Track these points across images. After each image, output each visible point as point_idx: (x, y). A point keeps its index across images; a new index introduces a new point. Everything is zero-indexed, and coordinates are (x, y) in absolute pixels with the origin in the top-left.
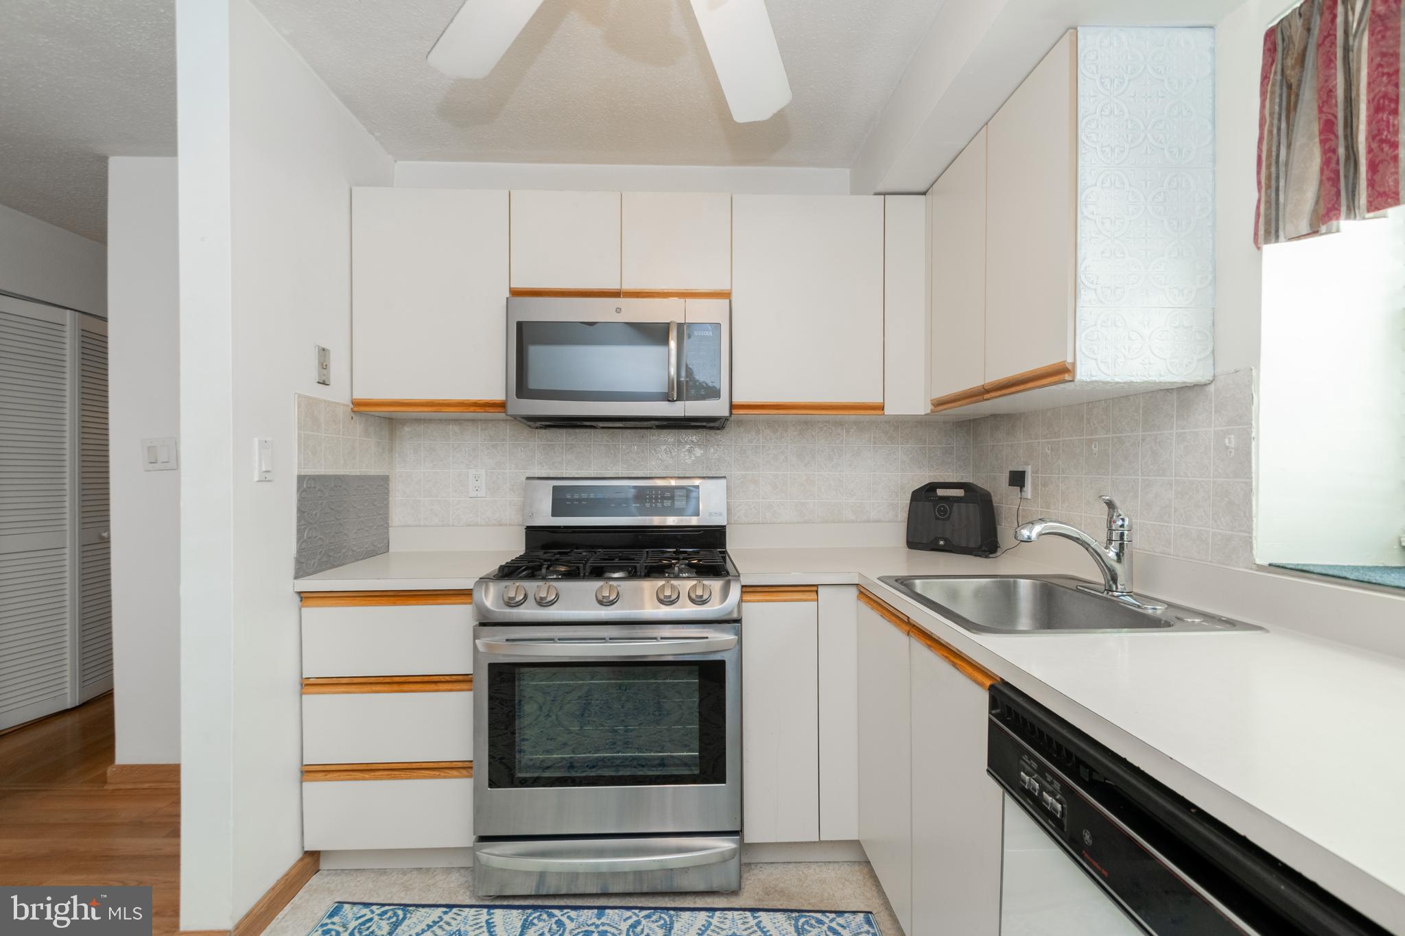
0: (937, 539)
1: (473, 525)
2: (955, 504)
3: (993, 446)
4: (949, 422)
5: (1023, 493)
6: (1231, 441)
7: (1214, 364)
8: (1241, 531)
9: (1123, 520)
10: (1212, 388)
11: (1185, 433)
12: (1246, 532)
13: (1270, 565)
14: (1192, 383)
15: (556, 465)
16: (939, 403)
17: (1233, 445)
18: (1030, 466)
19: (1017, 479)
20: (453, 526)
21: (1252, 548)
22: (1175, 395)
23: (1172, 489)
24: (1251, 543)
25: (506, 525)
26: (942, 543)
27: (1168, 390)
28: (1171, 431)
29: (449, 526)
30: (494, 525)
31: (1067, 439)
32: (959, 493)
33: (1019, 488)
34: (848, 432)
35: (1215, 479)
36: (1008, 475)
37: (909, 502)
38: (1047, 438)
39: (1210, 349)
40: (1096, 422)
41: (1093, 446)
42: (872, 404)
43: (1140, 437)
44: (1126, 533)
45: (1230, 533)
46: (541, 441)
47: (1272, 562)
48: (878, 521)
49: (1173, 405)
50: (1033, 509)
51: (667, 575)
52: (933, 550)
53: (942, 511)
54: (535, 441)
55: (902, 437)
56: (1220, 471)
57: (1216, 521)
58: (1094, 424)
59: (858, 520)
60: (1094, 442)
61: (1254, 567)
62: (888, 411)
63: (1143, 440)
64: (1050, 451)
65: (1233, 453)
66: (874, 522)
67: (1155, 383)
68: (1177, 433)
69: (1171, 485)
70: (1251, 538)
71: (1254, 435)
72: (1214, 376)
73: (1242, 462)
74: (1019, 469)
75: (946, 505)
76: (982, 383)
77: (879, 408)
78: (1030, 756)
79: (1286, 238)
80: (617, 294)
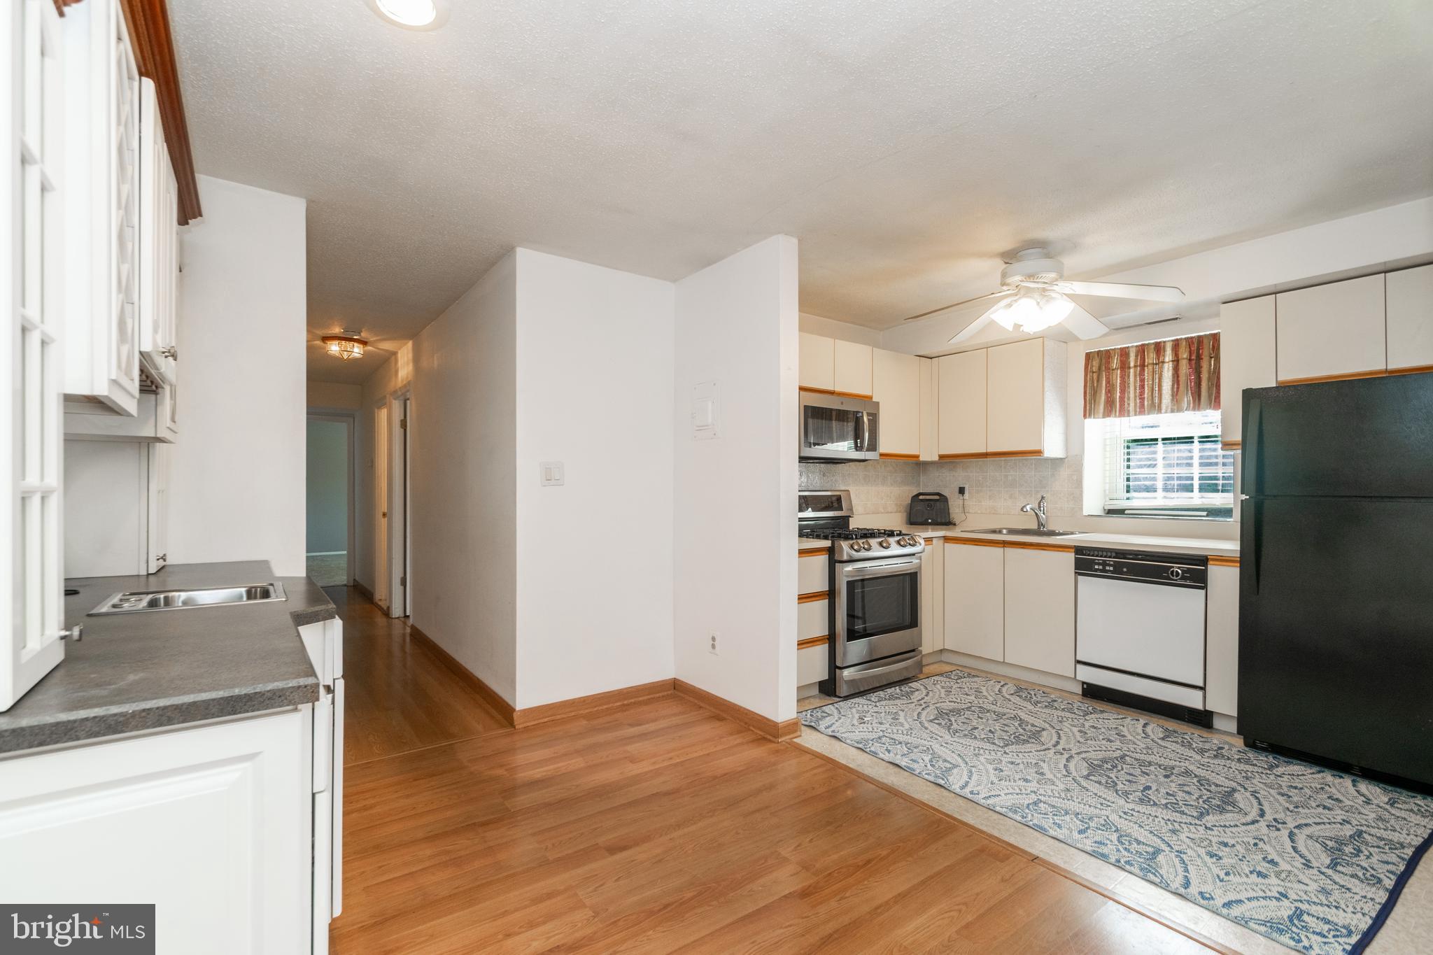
0: (927, 520)
3: (946, 475)
4: (926, 464)
5: (964, 496)
6: (1075, 478)
7: (1067, 453)
8: (1078, 505)
9: (1044, 503)
10: (1067, 460)
11: (1055, 474)
12: (1081, 505)
13: (1088, 515)
14: (1060, 458)
16: (941, 457)
18: (969, 485)
19: (962, 491)
21: (1082, 511)
22: (1050, 461)
23: (1051, 493)
24: (1083, 509)
26: (930, 521)
28: (1049, 473)
32: (936, 497)
33: (962, 494)
35: (1069, 490)
36: (958, 489)
37: (909, 502)
38: (982, 474)
39: (1069, 448)
42: (915, 455)
43: (1033, 475)
44: (1045, 507)
45: (1076, 507)
49: (1049, 465)
50: (970, 504)
52: (925, 524)
53: (930, 506)
55: (908, 471)
56: (1070, 487)
57: (1069, 503)
58: (1008, 469)
61: (1082, 517)
62: (921, 458)
64: (981, 479)
65: (1075, 481)
69: (1051, 491)
70: (1083, 507)
72: (1067, 456)
73: (1079, 484)
74: (962, 486)
75: (932, 503)
76: (985, 451)
77: (917, 457)
78: (1098, 560)
79: (1094, 418)
80: (832, 393)
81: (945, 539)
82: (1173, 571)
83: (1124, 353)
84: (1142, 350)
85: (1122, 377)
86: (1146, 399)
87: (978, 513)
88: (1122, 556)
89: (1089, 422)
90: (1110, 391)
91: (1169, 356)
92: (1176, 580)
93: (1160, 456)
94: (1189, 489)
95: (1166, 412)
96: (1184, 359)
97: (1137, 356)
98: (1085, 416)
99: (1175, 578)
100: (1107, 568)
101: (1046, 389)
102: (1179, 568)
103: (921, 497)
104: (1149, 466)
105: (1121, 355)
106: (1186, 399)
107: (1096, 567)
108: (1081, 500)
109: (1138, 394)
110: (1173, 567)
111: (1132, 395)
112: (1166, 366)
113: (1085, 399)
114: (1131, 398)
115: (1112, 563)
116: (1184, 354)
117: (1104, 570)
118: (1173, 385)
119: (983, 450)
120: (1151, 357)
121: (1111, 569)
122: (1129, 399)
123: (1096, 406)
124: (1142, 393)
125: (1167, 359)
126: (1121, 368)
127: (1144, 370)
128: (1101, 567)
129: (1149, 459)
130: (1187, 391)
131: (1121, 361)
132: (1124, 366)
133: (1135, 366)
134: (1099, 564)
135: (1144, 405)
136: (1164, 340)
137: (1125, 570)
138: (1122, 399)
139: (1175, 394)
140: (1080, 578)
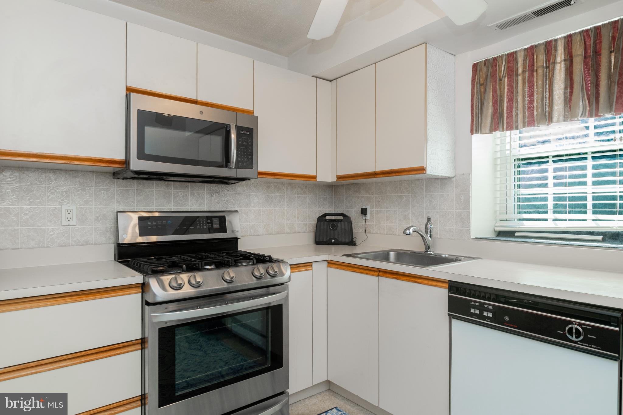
0: (331, 239)
1: (65, 246)
2: (339, 223)
3: (347, 197)
4: (326, 185)
5: (366, 217)
6: (463, 197)
7: (455, 171)
8: (466, 228)
9: (431, 225)
10: (454, 179)
11: (443, 194)
12: (468, 228)
13: (476, 238)
14: (447, 177)
15: (130, 203)
16: (339, 178)
17: (463, 199)
18: (369, 206)
19: (364, 212)
20: (48, 247)
21: (470, 233)
22: (439, 181)
23: (438, 214)
24: (470, 231)
25: (92, 244)
26: (333, 241)
27: (436, 179)
28: (438, 194)
29: (44, 247)
30: (83, 245)
31: (389, 195)
32: (341, 218)
33: (364, 215)
34: (287, 188)
35: (456, 210)
36: (361, 210)
37: (316, 222)
38: (378, 194)
39: (454, 166)
40: (403, 189)
41: (403, 198)
42: (312, 176)
43: (424, 195)
44: (432, 230)
45: (462, 228)
46: (119, 187)
47: (476, 237)
48: (299, 232)
49: (438, 184)
50: (371, 224)
51: (240, 264)
52: (328, 244)
53: (333, 226)
54: (115, 187)
55: (308, 191)
56: (458, 208)
57: (456, 225)
58: (403, 190)
59: (291, 232)
60: (403, 197)
61: (471, 239)
62: (318, 179)
63: (426, 196)
64: (380, 200)
65: (463, 202)
66: (297, 233)
67: (432, 175)
68: (440, 194)
69: (438, 213)
70: (470, 230)
71: (470, 196)
72: (455, 175)
73: (466, 205)
74: (364, 207)
75: (335, 223)
76: (374, 171)
77: (314, 177)
78: (475, 302)
79: (481, 133)
80: (195, 102)
81: (328, 263)
82: (571, 329)
83: (512, 57)
84: (531, 51)
85: (511, 87)
86: (535, 108)
87: (378, 234)
88: (503, 300)
89: (477, 138)
90: (498, 102)
91: (560, 55)
92: (576, 342)
93: (551, 174)
94: (582, 209)
95: (558, 121)
96: (578, 55)
97: (525, 60)
98: (472, 132)
99: (574, 339)
100: (485, 314)
101: (429, 100)
102: (580, 325)
103: (328, 218)
104: (540, 186)
105: (509, 62)
106: (581, 103)
107: (472, 311)
108: (469, 222)
109: (526, 102)
110: (571, 323)
111: (520, 106)
112: (558, 67)
113: (472, 113)
114: (519, 109)
115: (490, 307)
116: (578, 50)
117: (480, 316)
118: (566, 88)
119: (372, 170)
120: (541, 59)
121: (490, 315)
122: (517, 109)
123: (483, 120)
124: (531, 102)
125: (558, 59)
126: (508, 76)
127: (533, 75)
128: (477, 312)
129: (540, 178)
130: (583, 93)
131: (508, 67)
132: (512, 72)
133: (524, 71)
134: (475, 307)
135: (533, 114)
136: (556, 38)
137: (507, 318)
138: (510, 109)
139: (568, 101)
140: (454, 321)
